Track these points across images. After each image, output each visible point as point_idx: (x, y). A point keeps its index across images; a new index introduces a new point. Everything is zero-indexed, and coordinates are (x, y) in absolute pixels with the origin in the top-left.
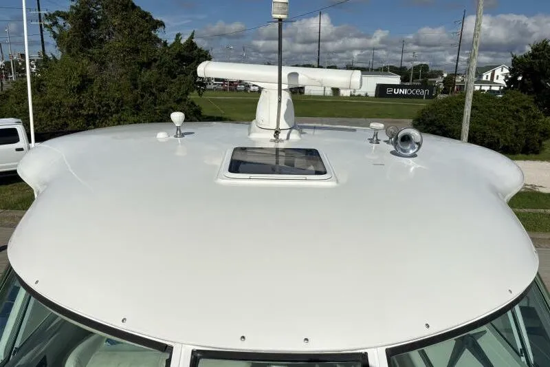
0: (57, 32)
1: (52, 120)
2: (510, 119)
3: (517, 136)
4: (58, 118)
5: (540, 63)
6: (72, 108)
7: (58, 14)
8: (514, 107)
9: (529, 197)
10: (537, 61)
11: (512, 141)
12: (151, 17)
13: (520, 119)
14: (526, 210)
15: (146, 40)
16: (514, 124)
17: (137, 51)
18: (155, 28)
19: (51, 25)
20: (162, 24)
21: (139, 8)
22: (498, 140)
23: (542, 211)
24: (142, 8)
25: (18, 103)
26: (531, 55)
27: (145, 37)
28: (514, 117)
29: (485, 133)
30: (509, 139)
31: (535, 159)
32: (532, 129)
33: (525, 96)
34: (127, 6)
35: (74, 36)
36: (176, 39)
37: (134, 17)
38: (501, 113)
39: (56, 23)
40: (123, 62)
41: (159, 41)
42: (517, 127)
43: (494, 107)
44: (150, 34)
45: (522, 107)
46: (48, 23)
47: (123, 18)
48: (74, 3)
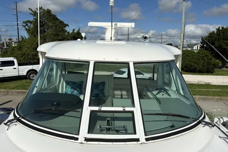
0: (28, 28)
1: (25, 61)
2: (201, 60)
3: (204, 66)
4: (27, 60)
5: (212, 39)
6: (33, 56)
7: (28, 21)
8: (202, 55)
9: (207, 86)
10: (210, 39)
11: (202, 68)
12: (64, 23)
13: (205, 60)
14: (205, 89)
15: (61, 31)
16: (202, 62)
17: (58, 35)
18: (65, 27)
19: (25, 26)
20: (68, 25)
21: (59, 19)
22: (196, 67)
23: (211, 90)
24: (60, 20)
25: (12, 54)
26: (208, 36)
27: (61, 30)
28: (202, 59)
29: (191, 65)
30: (201, 67)
31: (211, 75)
32: (209, 64)
33: (206, 51)
34: (55, 19)
35: (34, 29)
36: (73, 31)
37: (57, 23)
38: (197, 58)
39: (27, 25)
40: (52, 39)
41: (66, 31)
42: (203, 63)
43: (195, 55)
44: (63, 29)
45: (205, 55)
46: (24, 24)
47: (53, 23)
48: (34, 17)
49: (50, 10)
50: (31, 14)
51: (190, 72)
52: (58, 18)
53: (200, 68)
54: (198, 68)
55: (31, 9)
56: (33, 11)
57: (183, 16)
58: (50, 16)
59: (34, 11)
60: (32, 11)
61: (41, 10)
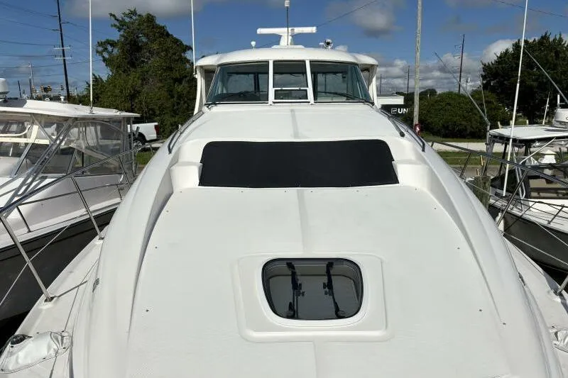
0: (107, 56)
7: (108, 42)
10: (500, 66)
12: (181, 42)
15: (177, 60)
17: (171, 69)
18: (184, 51)
19: (102, 51)
20: (190, 48)
21: (172, 35)
22: (465, 127)
24: (175, 36)
26: (496, 62)
27: (177, 57)
29: (455, 122)
34: (163, 34)
35: (123, 58)
37: (169, 43)
39: (106, 49)
40: (161, 78)
41: (187, 61)
44: (181, 56)
46: (100, 49)
47: (160, 44)
48: (122, 33)
49: (153, 17)
50: (115, 26)
51: (453, 138)
52: (170, 33)
53: (473, 128)
54: (469, 127)
55: (114, 16)
56: (118, 20)
57: (419, 18)
58: (153, 28)
59: (120, 19)
60: (116, 19)
61: (134, 18)
